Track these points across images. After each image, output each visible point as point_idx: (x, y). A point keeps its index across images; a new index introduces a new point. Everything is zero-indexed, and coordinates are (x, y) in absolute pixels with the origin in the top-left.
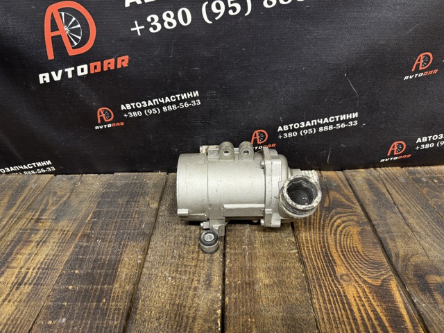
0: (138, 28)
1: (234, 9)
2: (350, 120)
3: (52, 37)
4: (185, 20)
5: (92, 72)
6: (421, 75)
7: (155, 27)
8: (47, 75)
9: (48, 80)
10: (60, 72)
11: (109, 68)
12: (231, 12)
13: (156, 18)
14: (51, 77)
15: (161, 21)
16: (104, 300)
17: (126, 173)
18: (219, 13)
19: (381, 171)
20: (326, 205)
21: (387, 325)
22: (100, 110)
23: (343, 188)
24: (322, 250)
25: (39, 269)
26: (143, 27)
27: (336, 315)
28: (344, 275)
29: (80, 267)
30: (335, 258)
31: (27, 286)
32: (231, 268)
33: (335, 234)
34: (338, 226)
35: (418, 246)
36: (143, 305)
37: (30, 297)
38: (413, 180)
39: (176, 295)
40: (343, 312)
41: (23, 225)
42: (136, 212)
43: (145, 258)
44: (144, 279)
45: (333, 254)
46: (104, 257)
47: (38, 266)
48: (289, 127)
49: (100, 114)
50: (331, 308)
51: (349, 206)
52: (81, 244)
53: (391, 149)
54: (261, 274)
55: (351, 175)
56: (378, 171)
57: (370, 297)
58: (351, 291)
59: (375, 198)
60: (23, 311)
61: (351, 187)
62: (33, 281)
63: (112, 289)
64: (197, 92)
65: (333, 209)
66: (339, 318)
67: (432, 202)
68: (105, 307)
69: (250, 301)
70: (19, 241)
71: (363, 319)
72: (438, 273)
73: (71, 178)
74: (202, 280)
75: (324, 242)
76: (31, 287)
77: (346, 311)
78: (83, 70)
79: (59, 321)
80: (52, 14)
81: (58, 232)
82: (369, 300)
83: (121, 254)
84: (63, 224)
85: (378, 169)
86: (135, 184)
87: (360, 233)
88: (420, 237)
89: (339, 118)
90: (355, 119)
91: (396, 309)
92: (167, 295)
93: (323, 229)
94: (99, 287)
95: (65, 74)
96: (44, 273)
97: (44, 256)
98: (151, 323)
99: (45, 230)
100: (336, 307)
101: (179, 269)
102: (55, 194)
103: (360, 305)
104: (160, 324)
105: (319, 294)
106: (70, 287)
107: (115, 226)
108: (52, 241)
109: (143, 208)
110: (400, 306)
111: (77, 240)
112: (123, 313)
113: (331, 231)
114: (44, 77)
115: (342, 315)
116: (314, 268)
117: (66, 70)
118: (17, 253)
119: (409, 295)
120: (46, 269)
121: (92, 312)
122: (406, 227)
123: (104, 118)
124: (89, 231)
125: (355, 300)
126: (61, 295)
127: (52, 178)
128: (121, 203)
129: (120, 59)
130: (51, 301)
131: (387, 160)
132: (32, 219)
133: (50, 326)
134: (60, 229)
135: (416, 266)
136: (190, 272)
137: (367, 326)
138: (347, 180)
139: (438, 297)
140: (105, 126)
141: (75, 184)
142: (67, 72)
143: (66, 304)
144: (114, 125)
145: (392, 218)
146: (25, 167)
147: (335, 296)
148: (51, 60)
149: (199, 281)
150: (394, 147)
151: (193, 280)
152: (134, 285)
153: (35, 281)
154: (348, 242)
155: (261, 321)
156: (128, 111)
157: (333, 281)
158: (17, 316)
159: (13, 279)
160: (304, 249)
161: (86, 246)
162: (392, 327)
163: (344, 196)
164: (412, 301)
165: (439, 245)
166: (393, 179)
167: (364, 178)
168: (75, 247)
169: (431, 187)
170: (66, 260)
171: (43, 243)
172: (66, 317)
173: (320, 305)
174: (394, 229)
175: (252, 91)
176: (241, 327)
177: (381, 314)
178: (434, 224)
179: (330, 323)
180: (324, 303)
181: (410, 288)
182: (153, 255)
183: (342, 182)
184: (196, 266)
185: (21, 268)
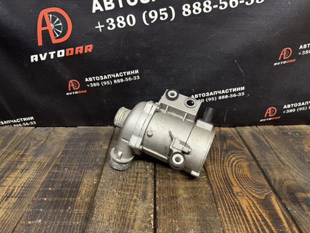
0: (100, 27)
1: (164, 16)
2: (239, 92)
3: (42, 31)
4: (132, 22)
5: (67, 55)
6: (285, 62)
7: (111, 26)
8: (36, 56)
9: (37, 60)
10: (46, 54)
11: (79, 53)
12: (161, 18)
13: (112, 20)
14: (39, 58)
15: (116, 23)
16: (70, 208)
17: (85, 127)
18: (154, 19)
19: (261, 128)
20: (225, 148)
21: (270, 224)
22: (71, 81)
23: (236, 138)
24: (223, 176)
25: (22, 187)
26: (103, 26)
27: (235, 218)
28: (239, 192)
29: (52, 186)
30: (232, 181)
31: (13, 198)
32: (160, 187)
33: (232, 167)
34: (233, 162)
35: (288, 175)
36: (98, 211)
37: (15, 205)
38: (283, 134)
39: (121, 205)
40: (239, 216)
41: (12, 159)
42: (93, 151)
43: (99, 180)
44: (98, 194)
45: (231, 179)
46: (69, 180)
47: (22, 185)
48: (199, 96)
49: (71, 84)
50: (231, 213)
51: (240, 149)
52: (53, 171)
53: (267, 112)
54: (181, 192)
55: (241, 130)
56: (258, 128)
57: (258, 206)
58: (244, 203)
59: (258, 144)
60: (10, 215)
61: (241, 138)
62: (18, 195)
63: (75, 201)
64: (137, 70)
65: (229, 151)
66: (237, 220)
67: (296, 147)
68: (70, 212)
69: (174, 208)
70: (8, 169)
71: (253, 221)
72: (304, 191)
73: (47, 130)
74: (139, 195)
75: (224, 172)
76: (16, 199)
77: (241, 215)
78: (61, 53)
79: (37, 222)
80: (44, 16)
81: (37, 164)
82: (257, 209)
83: (82, 178)
84: (40, 158)
85: (259, 126)
86: (92, 134)
87: (249, 166)
88: (289, 169)
89: (232, 90)
90: (243, 91)
91: (276, 214)
92: (115, 205)
93: (223, 163)
94: (66, 199)
95: (49, 56)
96: (26, 190)
97: (26, 179)
98: (104, 223)
99: (27, 162)
100: (234, 213)
101: (124, 188)
102: (35, 139)
103: (251, 211)
104: (110, 224)
105: (222, 204)
106: (45, 199)
107: (78, 160)
108: (32, 169)
109: (97, 149)
110: (279, 213)
111: (50, 168)
112: (83, 217)
113: (229, 165)
114: (34, 58)
115: (239, 218)
116: (218, 188)
117: (50, 53)
118: (7, 177)
119: (284, 205)
120: (28, 187)
121: (61, 215)
122: (280, 163)
123: (74, 88)
124: (59, 163)
125: (247, 208)
126: (39, 204)
127: (33, 129)
128: (82, 145)
129: (86, 47)
130: (31, 208)
131: (264, 120)
132: (18, 155)
133: (29, 225)
134: (38, 161)
135: (288, 187)
136: (131, 190)
137: (257, 226)
138: (238, 133)
139: (305, 207)
140: (74, 93)
141: (50, 133)
142: (50, 55)
143: (41, 210)
144: (80, 92)
145: (270, 157)
146: (15, 121)
147: (234, 206)
148: (40, 46)
149: (137, 196)
150: (268, 111)
151: (133, 195)
152: (91, 198)
153: (19, 195)
154: (241, 172)
155: (182, 222)
156: (90, 82)
157: (231, 196)
158: (5, 218)
159: (3, 193)
160: (211, 176)
161: (57, 172)
162: (274, 226)
163: (236, 142)
164: (287, 209)
165: (303, 174)
166: (269, 133)
167: (250, 132)
168: (49, 173)
169: (295, 138)
170: (42, 181)
171: (26, 170)
172: (41, 219)
173: (223, 212)
174: (271, 163)
175: (174, 71)
176: (168, 226)
177: (266, 218)
178: (298, 161)
179: (231, 224)
180: (226, 210)
181: (285, 200)
182: (105, 179)
183: (235, 134)
184: (135, 186)
185: (9, 187)
